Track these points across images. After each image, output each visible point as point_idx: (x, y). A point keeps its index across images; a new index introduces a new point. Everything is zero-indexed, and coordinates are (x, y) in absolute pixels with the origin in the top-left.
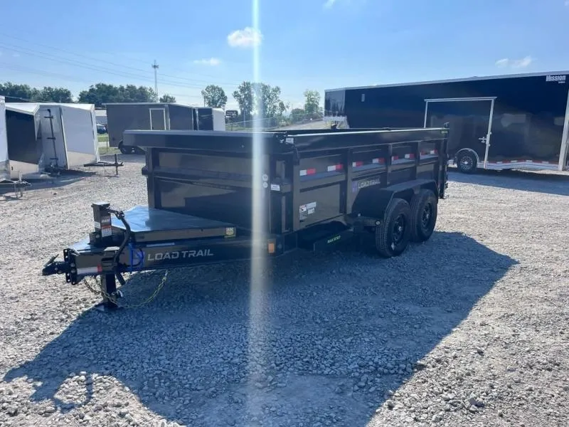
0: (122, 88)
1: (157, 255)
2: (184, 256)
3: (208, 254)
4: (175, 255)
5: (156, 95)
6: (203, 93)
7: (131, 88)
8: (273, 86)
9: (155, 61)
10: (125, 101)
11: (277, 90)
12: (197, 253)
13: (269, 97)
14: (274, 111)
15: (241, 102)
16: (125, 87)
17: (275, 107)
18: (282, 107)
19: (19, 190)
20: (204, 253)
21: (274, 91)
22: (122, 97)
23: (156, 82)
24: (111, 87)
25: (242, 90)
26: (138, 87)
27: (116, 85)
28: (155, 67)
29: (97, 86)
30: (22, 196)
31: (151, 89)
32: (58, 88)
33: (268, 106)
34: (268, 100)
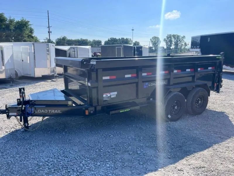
0: (119, 39)
1: (38, 110)
2: (50, 112)
3: (60, 112)
4: (46, 111)
5: (132, 41)
6: (151, 40)
7: (123, 39)
8: (182, 36)
9: (133, 28)
10: (120, 44)
11: (184, 37)
12: (55, 111)
13: (180, 40)
14: (181, 46)
15: (167, 43)
16: (121, 38)
17: (182, 45)
18: (186, 45)
19: (56, 78)
20: (58, 112)
21: (182, 38)
22: (119, 43)
23: (133, 36)
24: (115, 38)
25: (168, 38)
26: (125, 39)
27: (118, 38)
28: (133, 30)
29: (111, 38)
30: (57, 80)
31: (130, 39)
32: (98, 40)
33: (179, 45)
34: (179, 42)
